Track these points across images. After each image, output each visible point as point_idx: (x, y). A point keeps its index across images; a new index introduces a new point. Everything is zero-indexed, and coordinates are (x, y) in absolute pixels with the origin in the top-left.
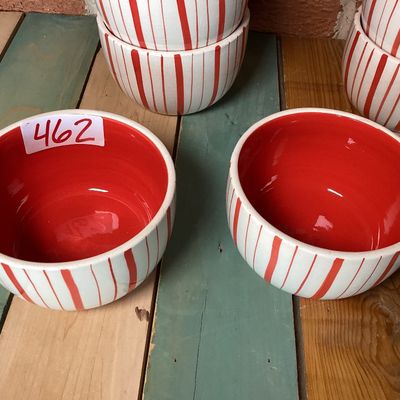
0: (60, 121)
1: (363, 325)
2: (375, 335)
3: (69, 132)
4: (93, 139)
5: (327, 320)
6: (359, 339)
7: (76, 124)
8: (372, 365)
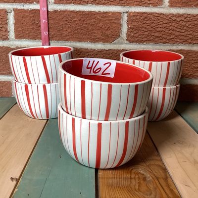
0: (98, 62)
1: (131, 178)
2: (137, 181)
3: (100, 68)
4: (109, 74)
5: (112, 178)
6: (129, 183)
7: (104, 65)
8: (136, 192)
